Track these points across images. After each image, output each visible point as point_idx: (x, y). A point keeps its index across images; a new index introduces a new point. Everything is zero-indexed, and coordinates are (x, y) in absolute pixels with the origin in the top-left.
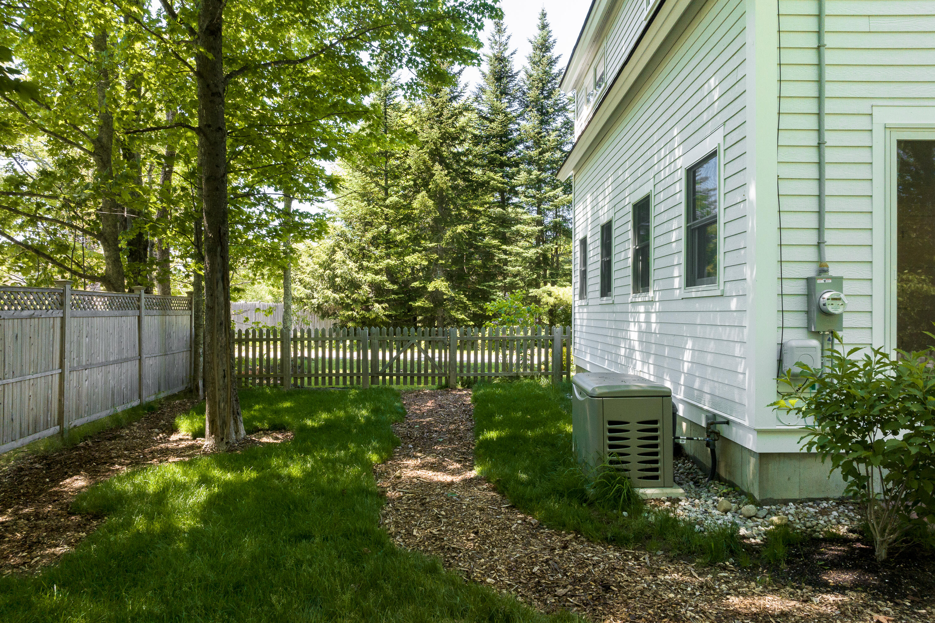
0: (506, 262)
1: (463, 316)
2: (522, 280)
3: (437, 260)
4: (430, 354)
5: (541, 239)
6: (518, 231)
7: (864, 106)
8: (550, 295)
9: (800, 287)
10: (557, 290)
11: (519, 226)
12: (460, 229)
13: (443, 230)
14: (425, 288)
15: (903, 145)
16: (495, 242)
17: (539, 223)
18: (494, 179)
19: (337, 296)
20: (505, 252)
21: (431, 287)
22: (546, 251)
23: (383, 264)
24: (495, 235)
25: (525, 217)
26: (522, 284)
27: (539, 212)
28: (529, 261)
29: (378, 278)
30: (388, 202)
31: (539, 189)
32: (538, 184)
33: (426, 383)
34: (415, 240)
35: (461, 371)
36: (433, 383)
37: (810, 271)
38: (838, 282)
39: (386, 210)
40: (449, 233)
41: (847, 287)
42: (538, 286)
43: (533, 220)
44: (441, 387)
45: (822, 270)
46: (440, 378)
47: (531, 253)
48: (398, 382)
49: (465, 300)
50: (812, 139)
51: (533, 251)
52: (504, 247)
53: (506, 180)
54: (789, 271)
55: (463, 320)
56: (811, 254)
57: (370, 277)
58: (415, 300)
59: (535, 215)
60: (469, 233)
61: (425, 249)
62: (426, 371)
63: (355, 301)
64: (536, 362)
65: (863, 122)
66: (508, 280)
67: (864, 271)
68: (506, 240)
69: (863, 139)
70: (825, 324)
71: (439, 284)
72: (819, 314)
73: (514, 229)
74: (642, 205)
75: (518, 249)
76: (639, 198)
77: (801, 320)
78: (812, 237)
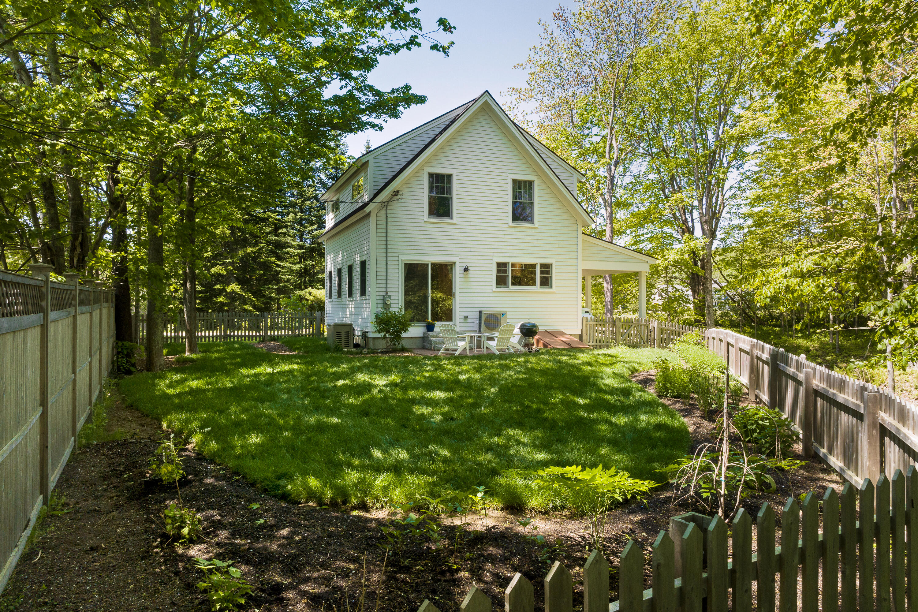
0: (280, 273)
1: (250, 308)
2: (291, 284)
3: (232, 271)
5: (302, 258)
6: (288, 253)
7: (397, 255)
8: (310, 294)
9: (382, 298)
10: (314, 291)
11: (288, 249)
12: (249, 250)
13: (236, 250)
14: (224, 290)
15: (406, 264)
16: (273, 259)
17: (302, 247)
18: (271, 217)
20: (278, 266)
21: (229, 289)
22: (306, 266)
24: (272, 253)
25: (293, 243)
26: (291, 287)
27: (301, 241)
28: (297, 272)
31: (302, 225)
32: (300, 222)
33: (252, 340)
34: (216, 256)
36: (256, 340)
37: (384, 294)
38: (390, 297)
40: (240, 253)
41: (392, 298)
42: (302, 289)
43: (298, 245)
44: (260, 342)
45: (387, 294)
46: (260, 338)
47: (296, 267)
48: (238, 340)
49: (252, 297)
50: (385, 262)
51: (299, 266)
52: (279, 263)
53: (279, 218)
54: (379, 294)
56: (384, 290)
58: (217, 298)
59: (298, 242)
60: (255, 253)
61: (224, 263)
65: (397, 259)
66: (281, 284)
67: (397, 294)
68: (280, 258)
69: (396, 262)
70: (386, 306)
71: (234, 287)
72: (385, 303)
73: (285, 250)
74: (350, 268)
75: (288, 265)
76: (349, 264)
77: (381, 305)
78: (384, 286)
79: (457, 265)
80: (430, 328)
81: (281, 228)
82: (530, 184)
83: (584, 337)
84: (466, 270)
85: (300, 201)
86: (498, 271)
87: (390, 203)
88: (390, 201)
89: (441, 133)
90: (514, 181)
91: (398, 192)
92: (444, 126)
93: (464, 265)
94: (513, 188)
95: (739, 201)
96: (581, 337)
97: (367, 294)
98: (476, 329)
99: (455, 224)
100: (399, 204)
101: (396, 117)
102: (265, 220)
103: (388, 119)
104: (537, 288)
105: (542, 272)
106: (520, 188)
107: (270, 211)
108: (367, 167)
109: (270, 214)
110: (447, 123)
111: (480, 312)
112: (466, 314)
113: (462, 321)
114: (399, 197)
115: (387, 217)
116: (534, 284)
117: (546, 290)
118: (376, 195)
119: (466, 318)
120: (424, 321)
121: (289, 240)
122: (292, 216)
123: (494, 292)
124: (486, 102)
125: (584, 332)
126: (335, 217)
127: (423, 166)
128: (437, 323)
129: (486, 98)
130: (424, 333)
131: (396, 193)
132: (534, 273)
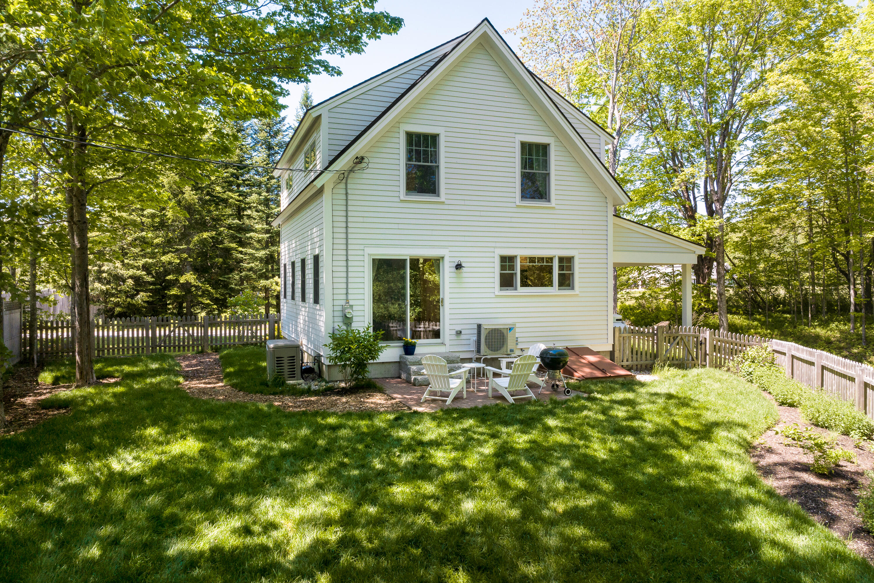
0: (241, 261)
1: (208, 301)
2: (255, 273)
3: (186, 258)
4: (191, 332)
5: (269, 243)
6: (251, 238)
7: (362, 247)
9: (340, 308)
11: (252, 234)
12: (205, 235)
13: (191, 235)
14: (177, 280)
15: (374, 260)
16: (234, 245)
17: (267, 231)
18: (232, 198)
19: (104, 288)
20: (241, 252)
21: (182, 280)
22: (272, 252)
23: (141, 262)
24: (233, 238)
25: (257, 227)
26: (254, 277)
27: (267, 223)
28: (261, 260)
29: (139, 273)
30: (145, 213)
31: (267, 206)
32: (266, 202)
33: (188, 350)
34: (169, 242)
35: (212, 342)
36: (193, 350)
37: (343, 303)
38: (351, 306)
39: (144, 219)
40: (196, 238)
41: (355, 308)
42: (267, 278)
43: (263, 229)
44: (198, 352)
45: (347, 302)
46: (198, 347)
47: (262, 253)
48: (170, 351)
49: (210, 289)
50: (344, 258)
51: (264, 252)
52: (240, 249)
53: (241, 198)
54: (336, 303)
55: (208, 305)
56: (344, 297)
57: (131, 272)
58: (169, 290)
59: (264, 226)
60: (213, 238)
61: (177, 250)
62: (188, 342)
63: (120, 291)
64: (263, 334)
65: (361, 253)
66: (243, 274)
67: (361, 302)
68: (241, 243)
69: (361, 258)
70: (347, 320)
71: (189, 277)
72: (345, 317)
73: (248, 235)
74: (303, 261)
75: (250, 251)
76: (302, 257)
77: (340, 319)
78: (344, 291)
79: (447, 260)
80: (409, 349)
81: (244, 209)
82: (544, 149)
83: (617, 354)
84: (459, 266)
85: (265, 179)
86: (503, 268)
87: (352, 175)
88: (352, 171)
89: (423, 77)
90: (523, 145)
91: (363, 158)
92: (427, 69)
93: (456, 261)
94: (522, 154)
95: (747, 177)
96: (612, 354)
97: (321, 302)
98: (473, 348)
99: (443, 203)
100: (365, 176)
101: (359, 51)
102: (225, 201)
103: (347, 54)
104: (554, 290)
105: (561, 268)
106: (530, 154)
107: (230, 191)
108: (319, 125)
109: (230, 194)
110: (432, 64)
111: (479, 326)
112: (458, 328)
113: (454, 337)
114: (363, 165)
115: (347, 194)
116: (551, 284)
117: (567, 292)
118: (331, 163)
119: (459, 333)
120: (400, 339)
121: (252, 222)
122: (254, 197)
123: (497, 296)
124: (485, 35)
125: (617, 348)
126: (289, 195)
127: (397, 123)
128: (418, 341)
129: (486, 28)
130: (401, 357)
131: (360, 160)
132: (550, 270)
